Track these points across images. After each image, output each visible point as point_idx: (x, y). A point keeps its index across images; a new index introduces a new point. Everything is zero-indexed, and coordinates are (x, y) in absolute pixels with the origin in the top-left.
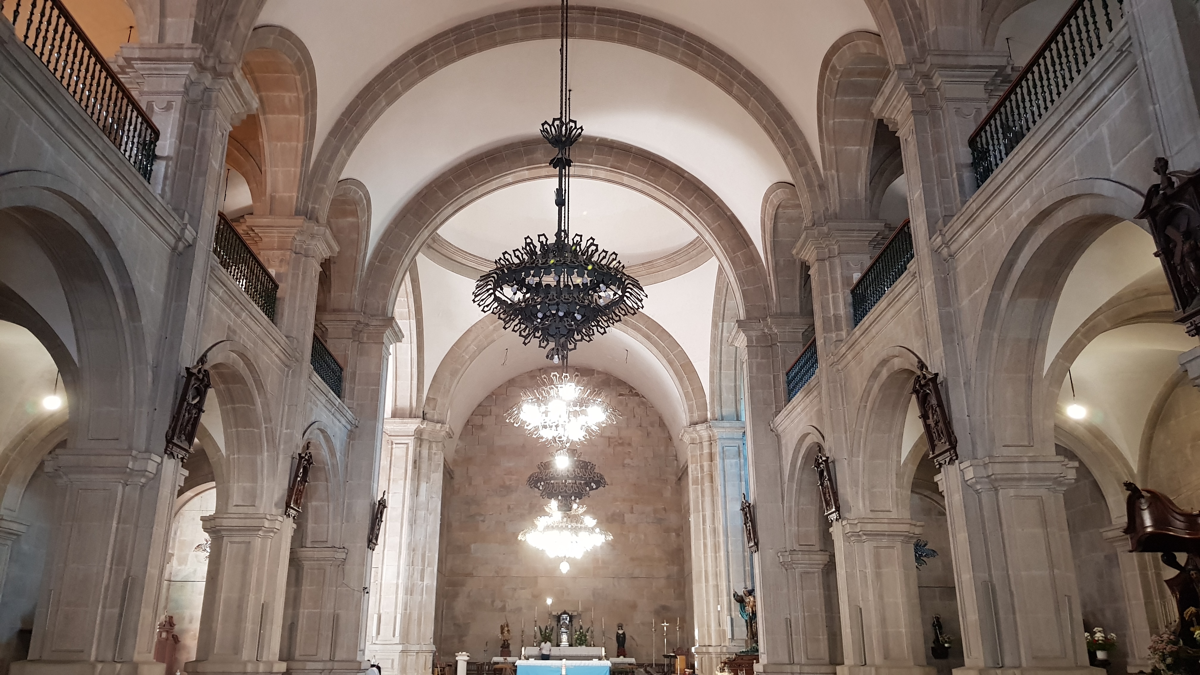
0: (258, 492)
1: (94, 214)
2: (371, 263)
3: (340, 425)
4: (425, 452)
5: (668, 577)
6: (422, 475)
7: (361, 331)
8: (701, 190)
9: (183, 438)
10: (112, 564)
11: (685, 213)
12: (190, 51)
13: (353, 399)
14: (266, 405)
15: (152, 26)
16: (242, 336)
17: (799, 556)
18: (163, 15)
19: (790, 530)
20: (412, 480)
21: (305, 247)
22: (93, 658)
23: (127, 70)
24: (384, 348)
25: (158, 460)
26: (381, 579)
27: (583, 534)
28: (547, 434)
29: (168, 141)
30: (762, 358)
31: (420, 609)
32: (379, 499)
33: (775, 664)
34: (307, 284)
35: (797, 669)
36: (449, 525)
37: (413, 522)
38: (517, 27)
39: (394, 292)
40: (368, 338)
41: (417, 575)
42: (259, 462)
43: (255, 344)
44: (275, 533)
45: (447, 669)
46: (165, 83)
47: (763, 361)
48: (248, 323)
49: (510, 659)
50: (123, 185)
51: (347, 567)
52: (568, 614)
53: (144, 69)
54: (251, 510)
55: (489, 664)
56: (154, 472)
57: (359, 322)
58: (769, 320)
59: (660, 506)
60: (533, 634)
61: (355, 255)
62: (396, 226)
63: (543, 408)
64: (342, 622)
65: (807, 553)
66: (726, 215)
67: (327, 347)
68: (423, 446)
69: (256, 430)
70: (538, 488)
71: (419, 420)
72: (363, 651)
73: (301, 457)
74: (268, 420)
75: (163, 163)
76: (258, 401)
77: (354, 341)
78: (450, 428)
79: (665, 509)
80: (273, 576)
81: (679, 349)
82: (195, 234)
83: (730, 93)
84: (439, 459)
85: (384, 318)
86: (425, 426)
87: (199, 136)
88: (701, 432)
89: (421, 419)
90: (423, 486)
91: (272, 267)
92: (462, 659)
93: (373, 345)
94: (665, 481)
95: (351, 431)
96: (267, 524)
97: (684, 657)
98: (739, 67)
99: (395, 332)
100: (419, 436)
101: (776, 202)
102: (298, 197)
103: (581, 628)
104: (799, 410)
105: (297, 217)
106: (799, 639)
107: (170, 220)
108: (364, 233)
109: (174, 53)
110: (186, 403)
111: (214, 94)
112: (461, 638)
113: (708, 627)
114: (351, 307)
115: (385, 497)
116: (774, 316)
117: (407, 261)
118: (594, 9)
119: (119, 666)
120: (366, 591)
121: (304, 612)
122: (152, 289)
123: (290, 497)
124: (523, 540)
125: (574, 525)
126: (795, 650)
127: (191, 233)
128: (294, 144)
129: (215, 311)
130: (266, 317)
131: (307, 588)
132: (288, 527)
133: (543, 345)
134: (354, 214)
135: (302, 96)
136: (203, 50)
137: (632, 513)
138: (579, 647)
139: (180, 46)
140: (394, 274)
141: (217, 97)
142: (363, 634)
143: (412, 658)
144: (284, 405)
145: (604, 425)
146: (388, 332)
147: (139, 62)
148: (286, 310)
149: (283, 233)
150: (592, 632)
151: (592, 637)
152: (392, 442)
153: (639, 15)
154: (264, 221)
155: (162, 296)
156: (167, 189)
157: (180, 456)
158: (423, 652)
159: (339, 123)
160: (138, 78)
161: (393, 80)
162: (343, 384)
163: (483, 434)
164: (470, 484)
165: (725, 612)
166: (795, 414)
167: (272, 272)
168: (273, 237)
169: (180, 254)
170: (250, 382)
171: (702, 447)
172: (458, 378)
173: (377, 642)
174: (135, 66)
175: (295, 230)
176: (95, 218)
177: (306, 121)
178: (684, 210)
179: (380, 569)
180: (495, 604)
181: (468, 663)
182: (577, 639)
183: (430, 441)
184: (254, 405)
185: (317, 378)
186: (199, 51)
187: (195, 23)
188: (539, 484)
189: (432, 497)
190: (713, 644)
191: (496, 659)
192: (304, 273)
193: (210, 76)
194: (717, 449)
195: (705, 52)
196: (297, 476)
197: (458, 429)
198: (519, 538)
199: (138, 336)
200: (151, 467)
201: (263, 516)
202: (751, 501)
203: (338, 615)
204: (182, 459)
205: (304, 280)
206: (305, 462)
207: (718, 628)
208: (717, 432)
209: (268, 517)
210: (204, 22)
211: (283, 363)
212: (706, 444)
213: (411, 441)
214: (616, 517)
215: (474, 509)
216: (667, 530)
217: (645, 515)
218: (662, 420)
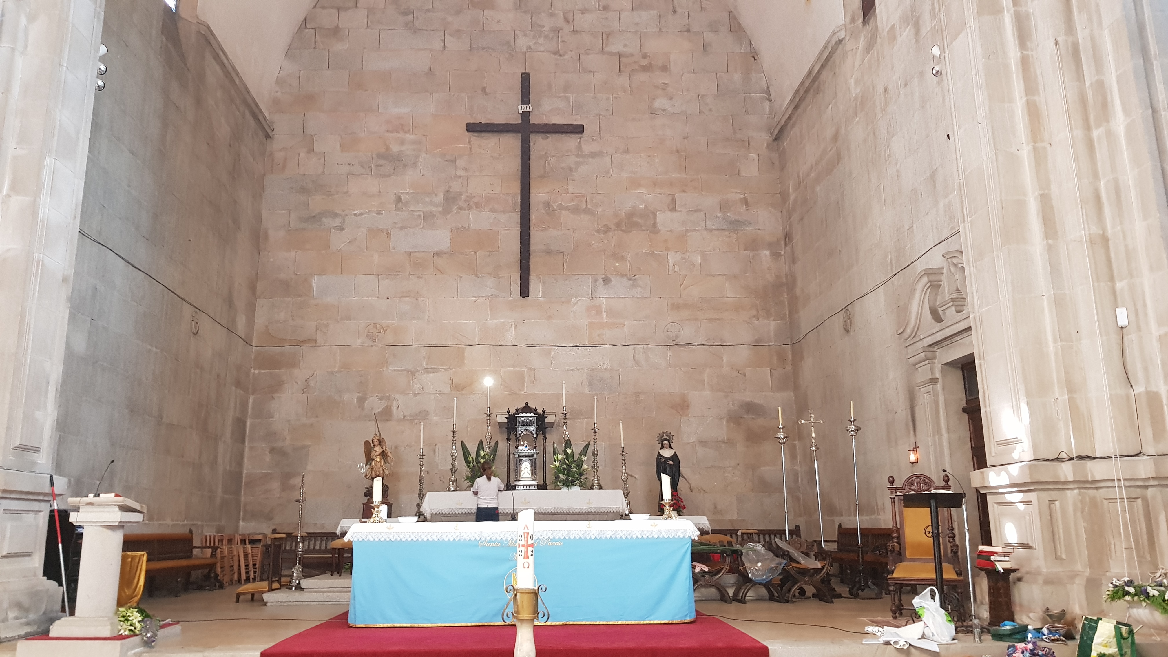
5: (757, 343)
52: (536, 413)
59: (735, 195)
60: (449, 460)
94: (746, 144)
103: (567, 445)
137: (673, 209)
138: (565, 490)
150: (595, 454)
151: (595, 468)
163: (339, 47)
164: (310, 150)
182: (559, 470)
214: (635, 219)
215: (317, 203)
216: (753, 245)
217: (701, 214)
218: (735, 18)
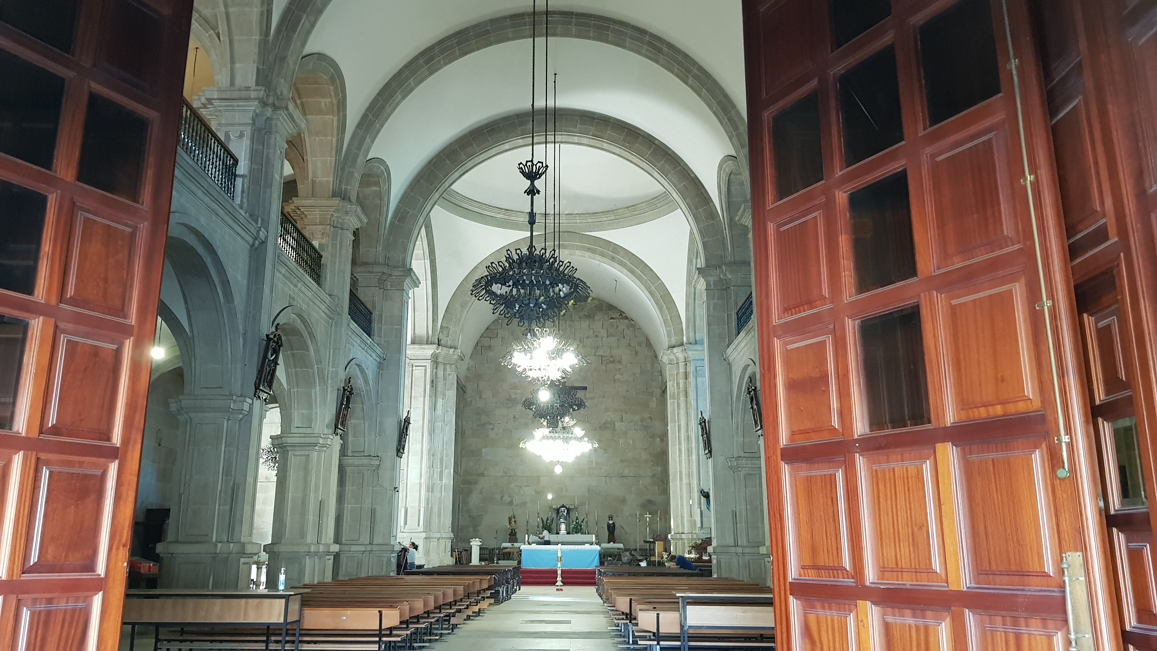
0: (314, 417)
1: (203, 233)
2: (392, 223)
3: (372, 359)
4: (440, 373)
5: (653, 476)
6: (439, 392)
7: (385, 281)
8: (669, 155)
9: (266, 384)
10: (222, 475)
11: (656, 175)
12: (255, 92)
13: (381, 337)
14: (317, 351)
15: (224, 69)
16: (299, 301)
17: (744, 461)
18: (233, 61)
19: (737, 441)
20: (430, 397)
21: (340, 221)
22: (214, 540)
23: (208, 106)
24: (404, 294)
25: (250, 401)
26: (407, 480)
27: (573, 442)
28: (533, 374)
29: (243, 163)
30: (718, 299)
31: (440, 503)
32: (404, 417)
33: (723, 546)
34: (344, 252)
35: (740, 550)
36: (463, 433)
37: (432, 432)
38: (508, 30)
39: (411, 246)
40: (391, 286)
41: (436, 476)
42: (313, 394)
43: (308, 306)
44: (328, 448)
45: (464, 553)
46: (237, 117)
47: (719, 301)
48: (302, 290)
49: (516, 545)
50: (220, 209)
51: (381, 472)
52: (566, 508)
53: (221, 106)
54: (309, 431)
55: (499, 549)
56: (248, 410)
57: (384, 273)
58: (724, 268)
59: (646, 415)
60: (537, 524)
61: (378, 217)
62: (412, 190)
63: (529, 355)
64: (378, 514)
65: (750, 459)
66: (691, 176)
67: (358, 296)
68: (438, 368)
69: (310, 370)
70: (531, 409)
71: (435, 346)
72: (396, 537)
73: (345, 390)
74: (319, 362)
75: (241, 180)
76: (311, 348)
77: (380, 288)
78: (461, 352)
79: (651, 418)
80: (327, 480)
81: (660, 282)
82: (266, 233)
83: (686, 83)
84: (453, 379)
85: (404, 269)
86: (440, 351)
87: (265, 156)
88: (677, 354)
89: (437, 345)
90: (440, 402)
91: (316, 239)
92: (475, 544)
93: (396, 291)
94: (652, 394)
95: (380, 363)
96: (321, 441)
97: (662, 543)
98: (694, 62)
99: (413, 280)
100: (435, 360)
101: (728, 171)
102: (334, 181)
103: (577, 519)
104: (743, 345)
105: (333, 199)
106: (742, 526)
107: (249, 227)
108: (386, 199)
109: (244, 94)
110: (267, 360)
111: (274, 122)
112: (475, 527)
113: (681, 517)
114: (377, 261)
115: (409, 416)
116: (729, 264)
117: (421, 220)
118: (572, 13)
119: (232, 545)
120: (396, 490)
121: (348, 507)
122: (239, 278)
123: (337, 420)
124: (524, 447)
125: (565, 435)
126: (738, 536)
127: (264, 233)
128: (329, 138)
129: (280, 285)
130: (315, 284)
131: (349, 488)
132: (337, 442)
133: (521, 324)
134: (377, 184)
135: (335, 102)
136: (265, 90)
137: (622, 421)
138: (575, 534)
139: (248, 89)
140: (411, 231)
141: (276, 125)
142: (395, 524)
143: (434, 543)
144: (330, 349)
145: (577, 366)
146: (408, 281)
147: (217, 101)
148: (328, 274)
149: (323, 211)
150: (587, 522)
151: (587, 527)
152: (412, 365)
153: (610, 18)
154: (308, 202)
155: (245, 282)
156: (245, 200)
157: (264, 398)
158: (443, 538)
159: (364, 117)
160: (216, 111)
161: (407, 79)
162: (373, 324)
163: (491, 354)
164: (481, 397)
165: (696, 505)
166: (740, 348)
167: (316, 243)
168: (315, 215)
169: (256, 249)
170: (305, 334)
171: (679, 367)
172: (467, 309)
173: (404, 531)
174: (214, 103)
175: (333, 209)
176: (204, 236)
177: (339, 120)
178: (655, 172)
179: (405, 470)
180: (504, 499)
181: (481, 549)
182: (574, 528)
183: (445, 364)
184: (308, 351)
185: (354, 325)
186: (262, 92)
187: (257, 67)
188: (532, 407)
189: (447, 411)
190: (686, 532)
191: (505, 545)
192: (341, 242)
193: (270, 110)
194: (691, 369)
195: (665, 49)
196: (342, 404)
197: (469, 352)
198: (520, 446)
199: (232, 313)
200: (246, 407)
201: (318, 435)
202: (707, 418)
203: (375, 509)
204: (265, 399)
205: (341, 248)
206: (348, 393)
207: (690, 519)
208: (691, 354)
209: (322, 436)
210: (263, 65)
211: (328, 316)
212: (682, 364)
213: (428, 364)
214: (607, 425)
215: (484, 419)
216: (653, 436)
217: (633, 423)
218: (648, 340)
